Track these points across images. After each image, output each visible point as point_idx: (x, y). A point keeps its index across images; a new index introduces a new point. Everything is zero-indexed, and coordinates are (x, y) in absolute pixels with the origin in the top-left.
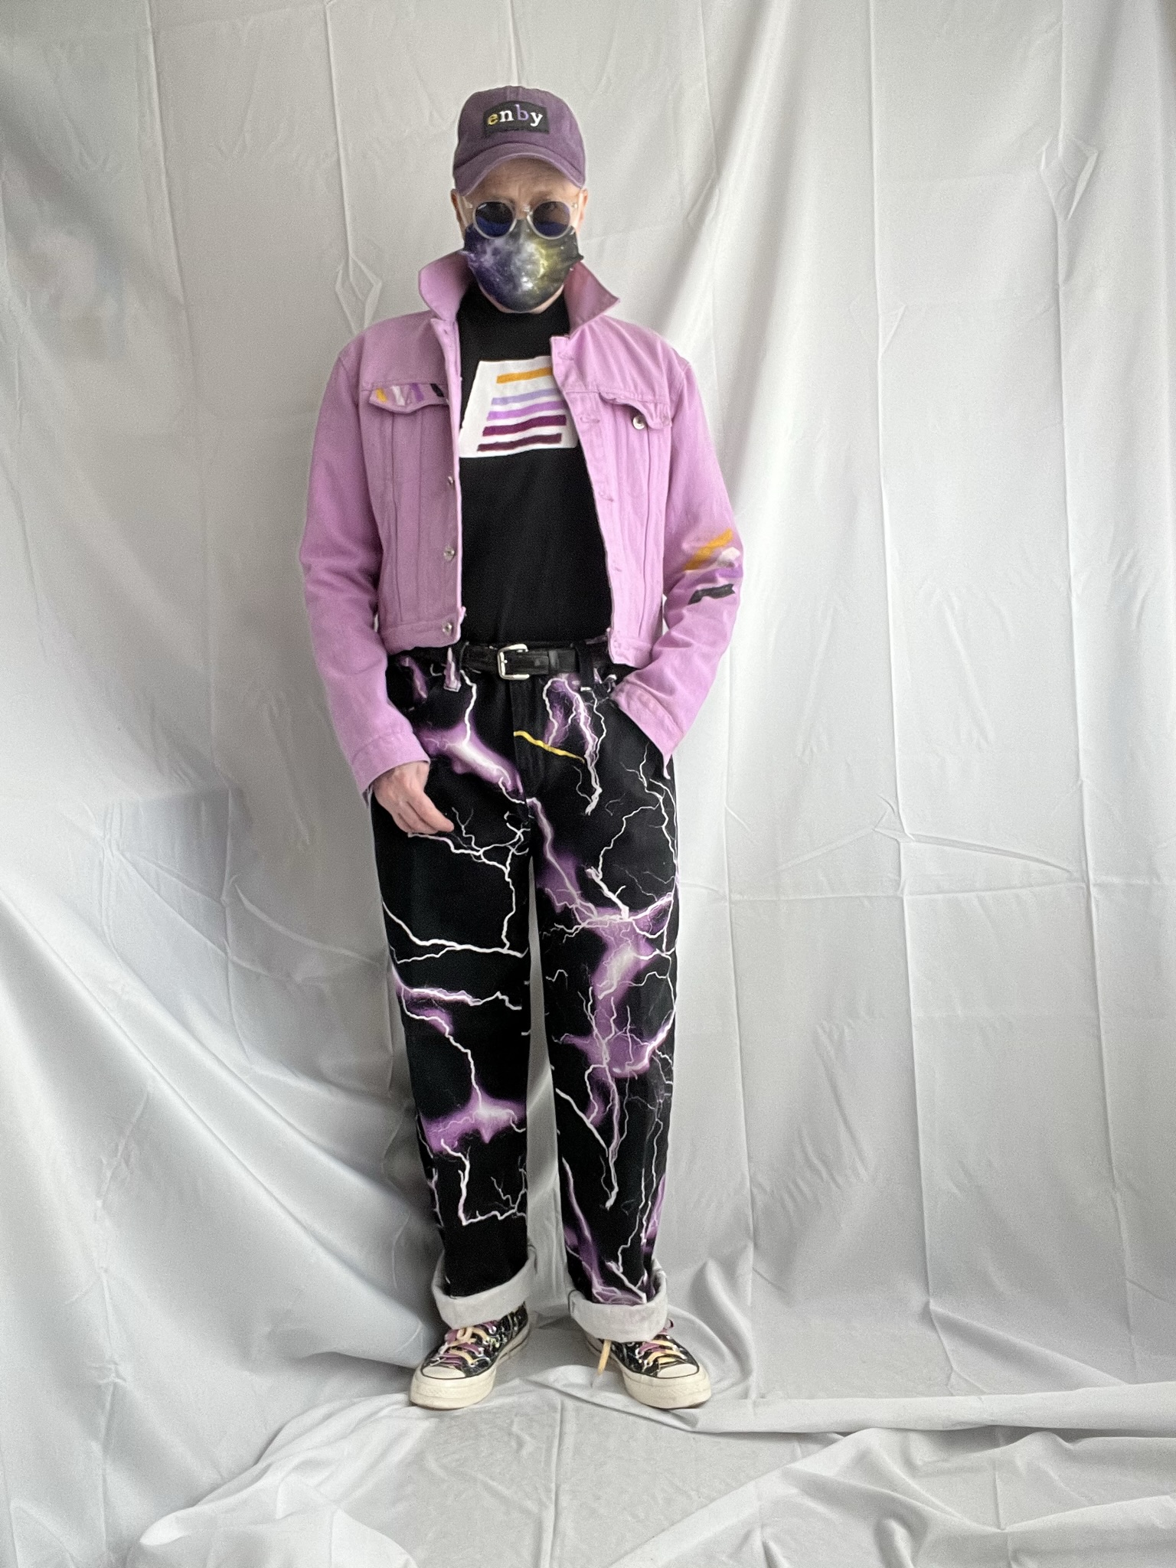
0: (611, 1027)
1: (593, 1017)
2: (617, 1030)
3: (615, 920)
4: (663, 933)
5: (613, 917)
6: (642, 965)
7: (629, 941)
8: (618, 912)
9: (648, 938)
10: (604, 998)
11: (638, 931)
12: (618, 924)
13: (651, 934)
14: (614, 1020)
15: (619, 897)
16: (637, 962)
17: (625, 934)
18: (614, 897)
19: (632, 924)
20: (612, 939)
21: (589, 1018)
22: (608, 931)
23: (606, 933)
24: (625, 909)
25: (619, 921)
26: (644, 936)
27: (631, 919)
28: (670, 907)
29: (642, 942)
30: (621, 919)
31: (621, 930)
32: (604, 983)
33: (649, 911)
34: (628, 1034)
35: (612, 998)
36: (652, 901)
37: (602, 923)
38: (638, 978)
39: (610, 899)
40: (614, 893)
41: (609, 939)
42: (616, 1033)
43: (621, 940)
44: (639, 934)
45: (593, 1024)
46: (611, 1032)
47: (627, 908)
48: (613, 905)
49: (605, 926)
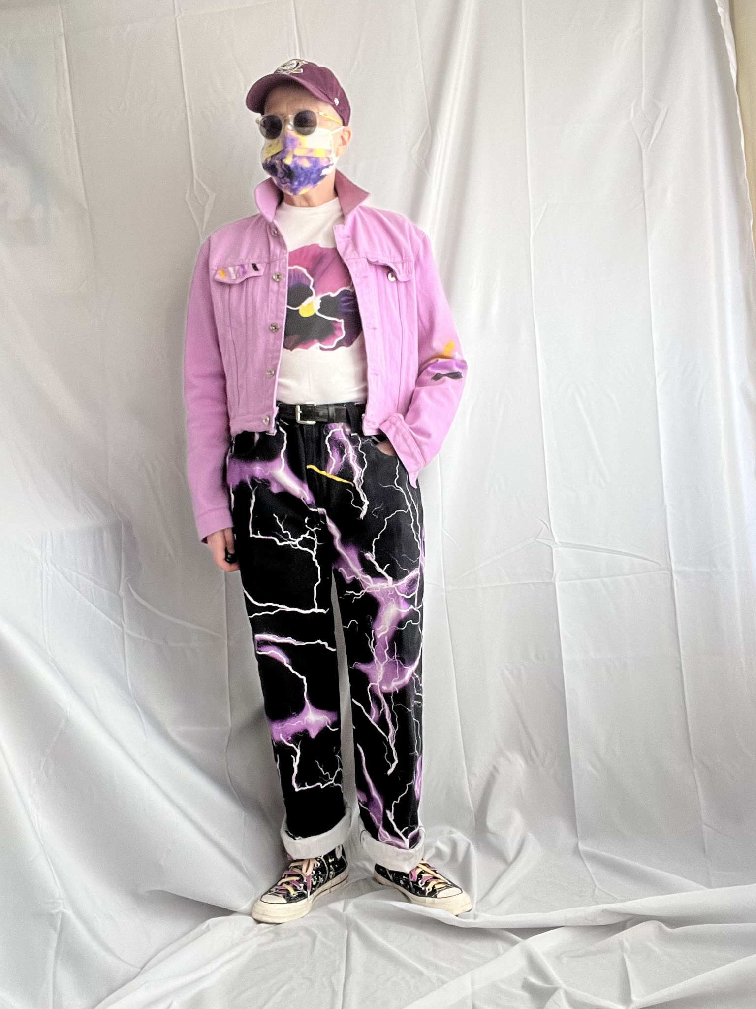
0: (385, 656)
1: (374, 650)
2: (389, 658)
3: (383, 586)
4: (415, 595)
5: (383, 584)
6: (403, 616)
7: (394, 600)
8: (386, 581)
9: (405, 598)
10: (381, 637)
11: (399, 593)
12: (386, 589)
13: (407, 595)
14: (387, 651)
15: (386, 571)
16: (399, 614)
17: (391, 596)
18: (383, 572)
19: (394, 589)
20: (383, 599)
21: (371, 650)
22: (380, 594)
23: (379, 595)
24: (390, 579)
25: (386, 587)
26: (403, 597)
27: (394, 586)
28: (418, 578)
29: (402, 601)
30: (388, 586)
31: (388, 593)
32: (381, 628)
33: (405, 581)
34: (397, 660)
35: (386, 637)
36: (406, 574)
37: (376, 589)
38: (401, 624)
39: (380, 573)
40: (383, 568)
41: (381, 599)
42: (389, 660)
43: (388, 600)
44: (399, 596)
45: (374, 654)
46: (386, 659)
47: (391, 579)
48: (382, 576)
49: (378, 591)
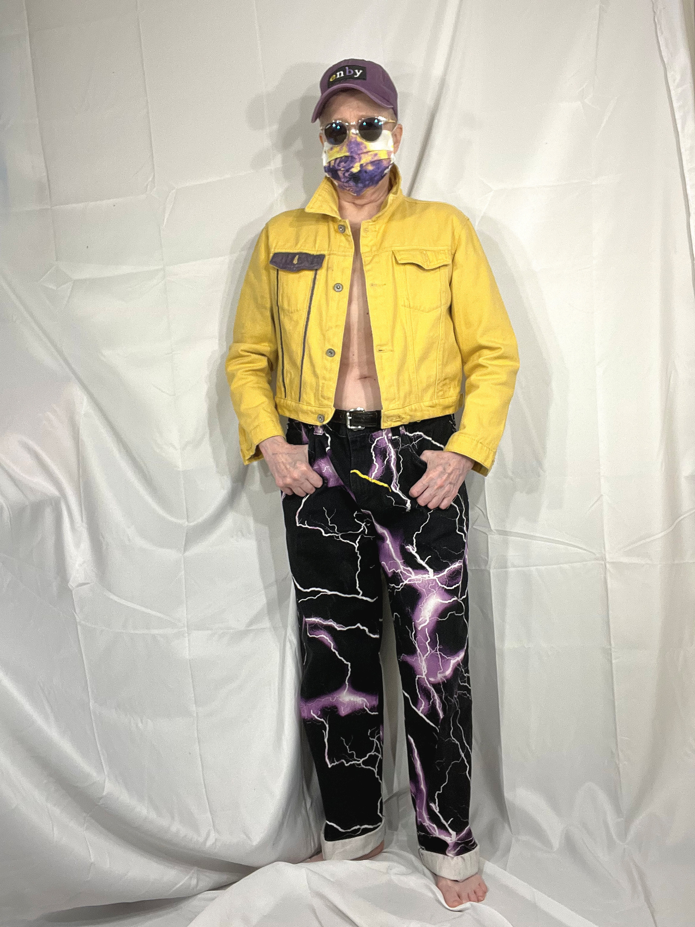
0: (427, 648)
4: (459, 586)
6: (445, 607)
7: (434, 591)
10: (421, 629)
11: (440, 585)
12: (427, 580)
13: (449, 587)
16: (441, 605)
23: (420, 586)
26: (444, 588)
28: (461, 570)
29: (443, 592)
32: (420, 620)
36: (447, 566)
37: (417, 580)
38: (442, 615)
41: (422, 590)
42: (430, 652)
46: (427, 652)
49: (419, 582)
